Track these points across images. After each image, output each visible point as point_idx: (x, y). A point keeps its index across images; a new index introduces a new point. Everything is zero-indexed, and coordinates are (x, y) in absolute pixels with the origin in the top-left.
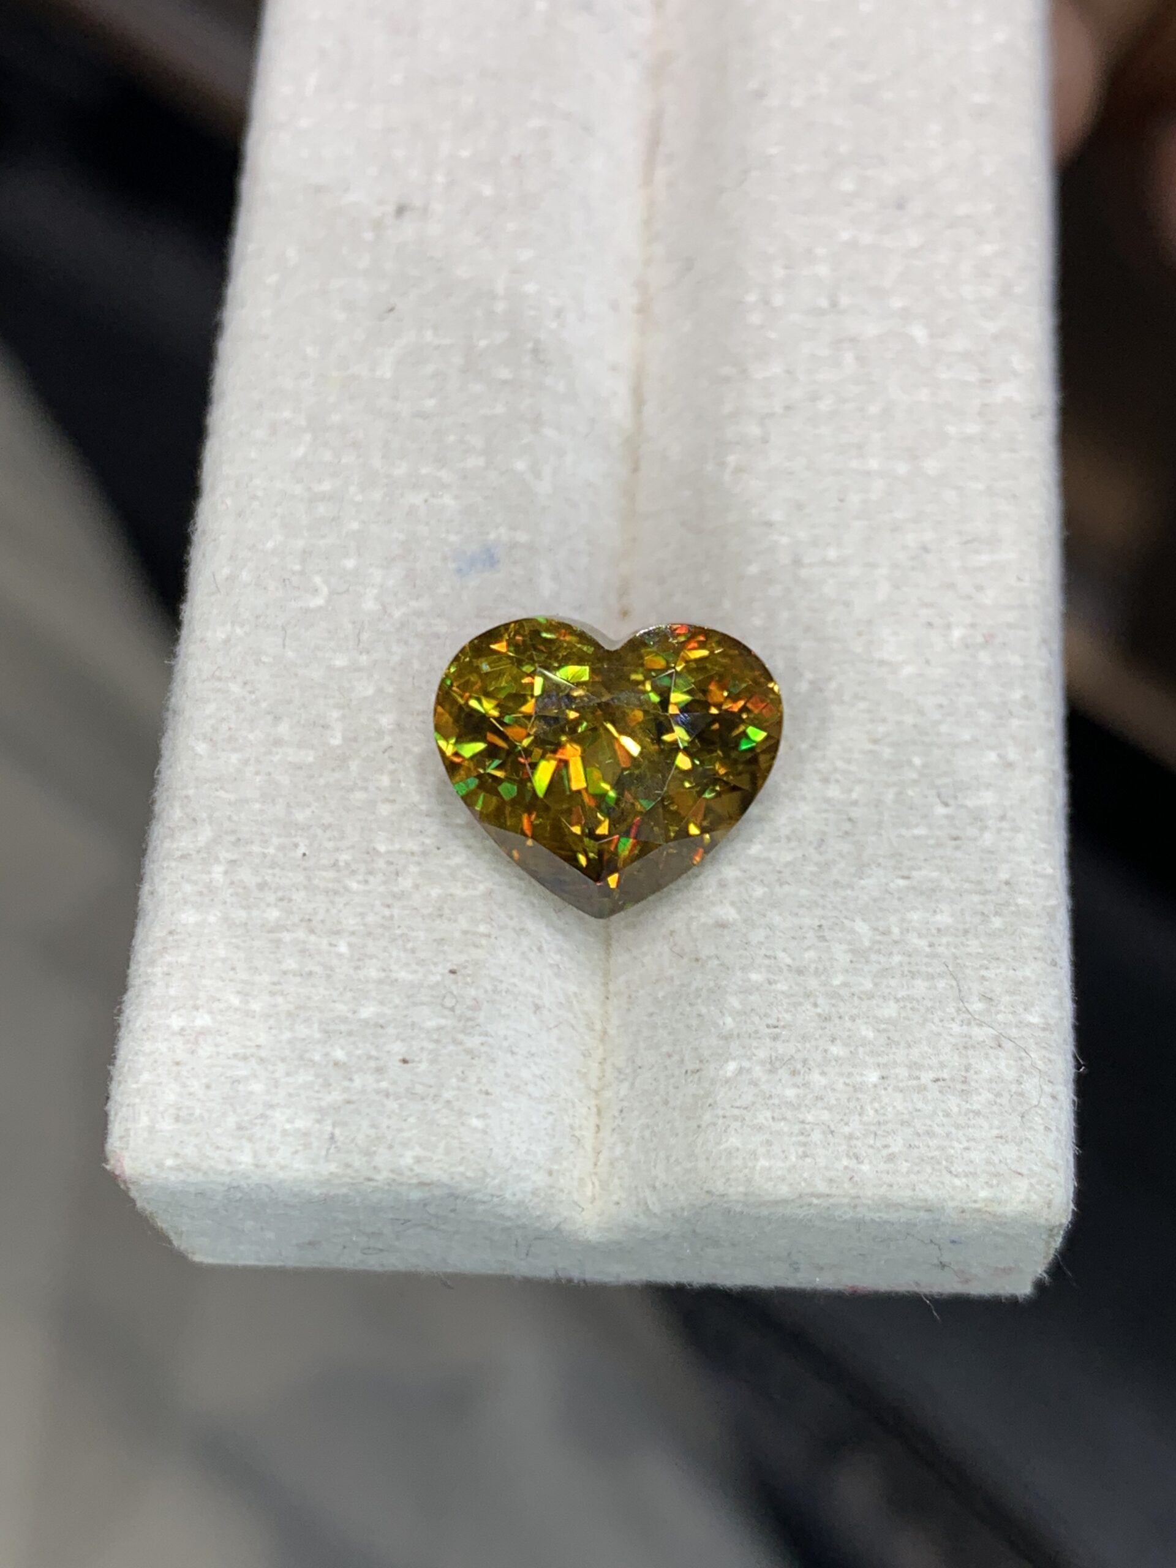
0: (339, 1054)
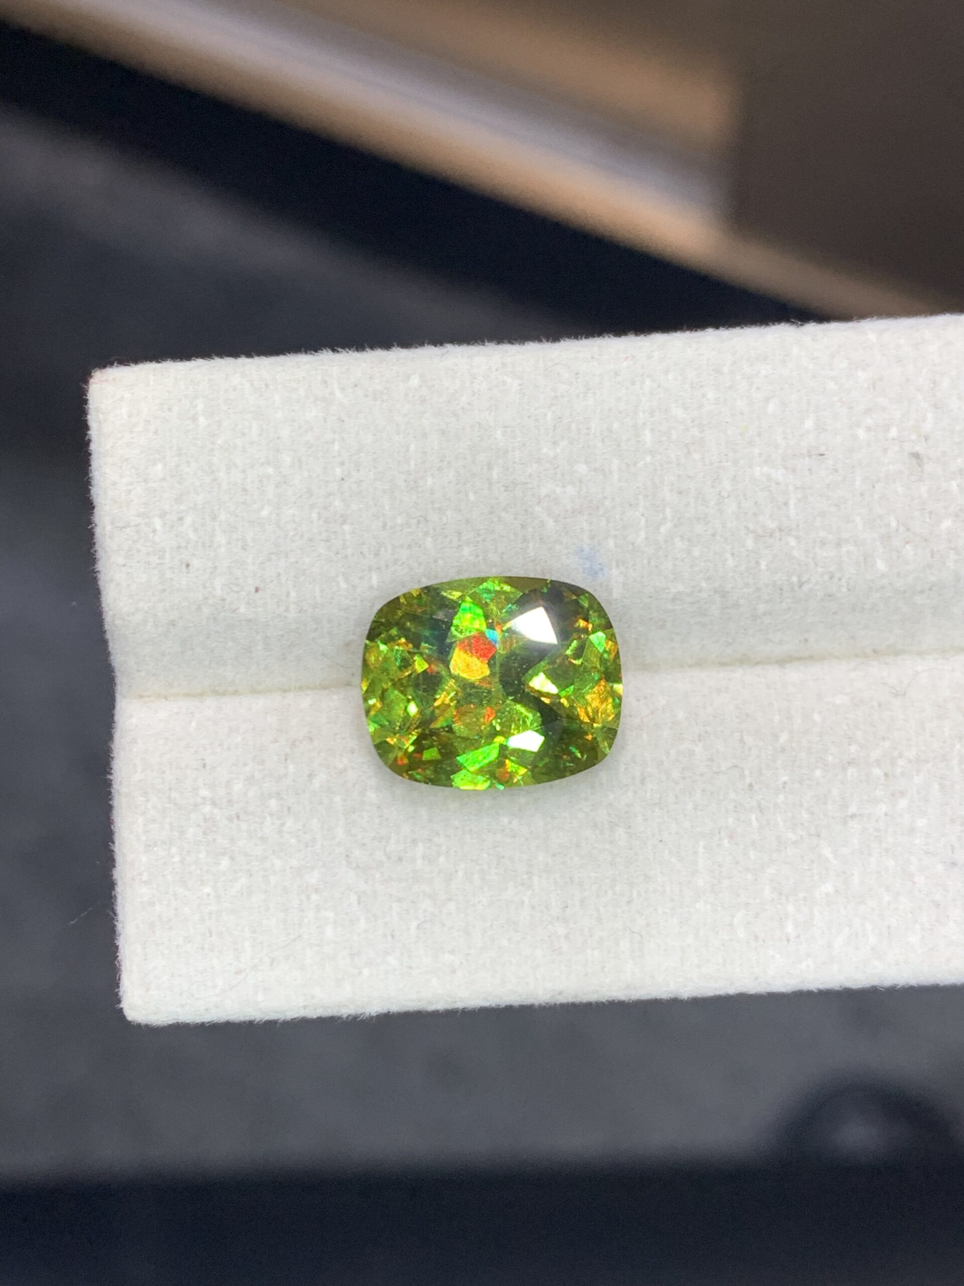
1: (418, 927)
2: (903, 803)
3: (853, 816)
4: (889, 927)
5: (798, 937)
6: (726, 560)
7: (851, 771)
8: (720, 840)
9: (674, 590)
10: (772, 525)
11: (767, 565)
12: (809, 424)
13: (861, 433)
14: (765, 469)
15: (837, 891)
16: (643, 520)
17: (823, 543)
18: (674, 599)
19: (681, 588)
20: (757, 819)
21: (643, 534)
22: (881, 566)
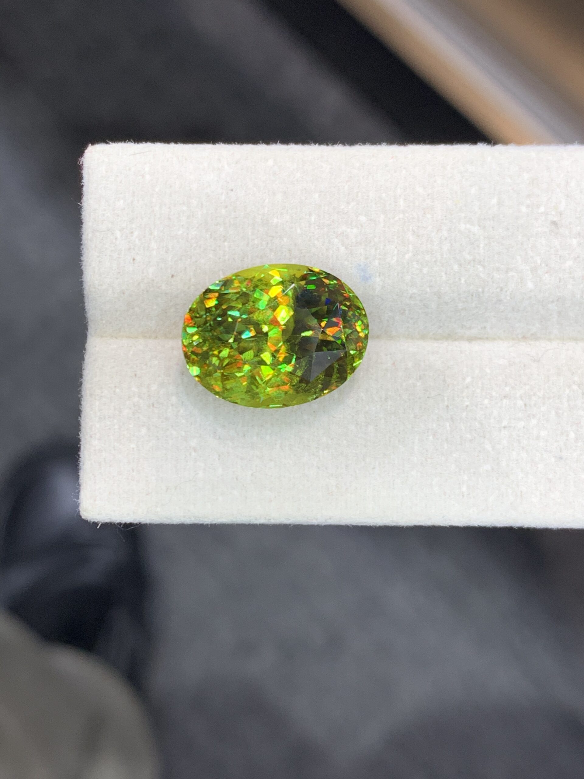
0: (136, 234)
1: (252, 475)
2: (534, 422)
3: (505, 427)
4: (521, 492)
5: (469, 494)
6: (442, 277)
7: (505, 401)
8: (428, 436)
9: (410, 292)
10: (469, 257)
11: (465, 281)
12: (494, 201)
13: (524, 209)
14: (468, 226)
15: (493, 469)
16: (396, 250)
17: (498, 270)
18: (411, 297)
19: (415, 291)
20: (450, 426)
21: (395, 258)
22: (530, 285)
